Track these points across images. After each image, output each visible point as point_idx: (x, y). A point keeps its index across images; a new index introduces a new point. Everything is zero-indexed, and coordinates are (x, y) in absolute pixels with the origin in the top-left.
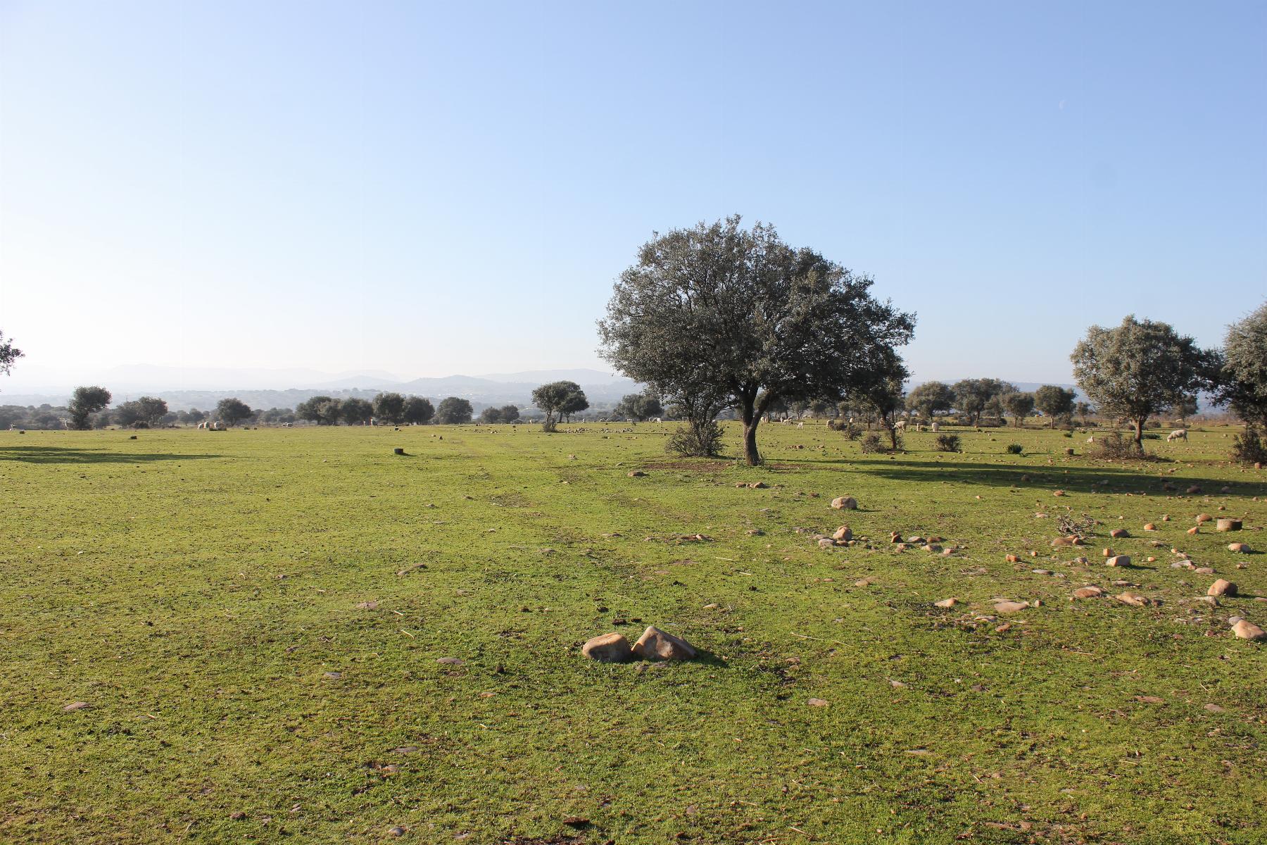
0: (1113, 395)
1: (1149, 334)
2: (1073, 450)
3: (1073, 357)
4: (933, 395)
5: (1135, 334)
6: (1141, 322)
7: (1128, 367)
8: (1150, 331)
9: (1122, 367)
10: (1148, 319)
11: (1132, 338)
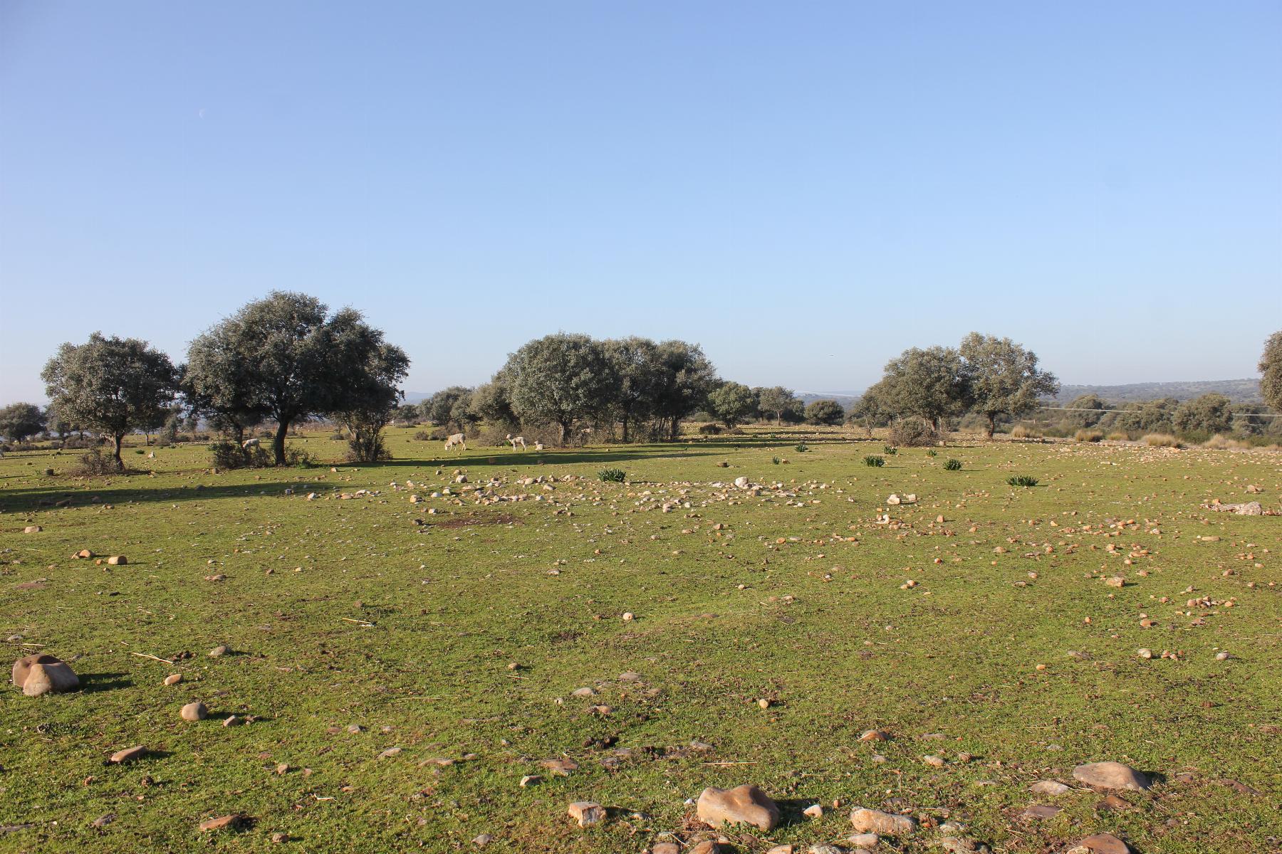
0: (79, 412)
1: (113, 351)
2: (53, 470)
3: (43, 375)
4: (19, 418)
5: (99, 351)
6: (108, 339)
7: (90, 384)
8: (113, 348)
9: (84, 384)
10: (115, 335)
11: (96, 355)
